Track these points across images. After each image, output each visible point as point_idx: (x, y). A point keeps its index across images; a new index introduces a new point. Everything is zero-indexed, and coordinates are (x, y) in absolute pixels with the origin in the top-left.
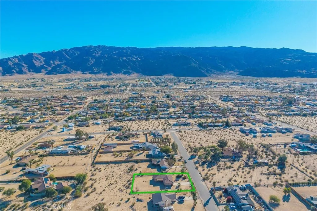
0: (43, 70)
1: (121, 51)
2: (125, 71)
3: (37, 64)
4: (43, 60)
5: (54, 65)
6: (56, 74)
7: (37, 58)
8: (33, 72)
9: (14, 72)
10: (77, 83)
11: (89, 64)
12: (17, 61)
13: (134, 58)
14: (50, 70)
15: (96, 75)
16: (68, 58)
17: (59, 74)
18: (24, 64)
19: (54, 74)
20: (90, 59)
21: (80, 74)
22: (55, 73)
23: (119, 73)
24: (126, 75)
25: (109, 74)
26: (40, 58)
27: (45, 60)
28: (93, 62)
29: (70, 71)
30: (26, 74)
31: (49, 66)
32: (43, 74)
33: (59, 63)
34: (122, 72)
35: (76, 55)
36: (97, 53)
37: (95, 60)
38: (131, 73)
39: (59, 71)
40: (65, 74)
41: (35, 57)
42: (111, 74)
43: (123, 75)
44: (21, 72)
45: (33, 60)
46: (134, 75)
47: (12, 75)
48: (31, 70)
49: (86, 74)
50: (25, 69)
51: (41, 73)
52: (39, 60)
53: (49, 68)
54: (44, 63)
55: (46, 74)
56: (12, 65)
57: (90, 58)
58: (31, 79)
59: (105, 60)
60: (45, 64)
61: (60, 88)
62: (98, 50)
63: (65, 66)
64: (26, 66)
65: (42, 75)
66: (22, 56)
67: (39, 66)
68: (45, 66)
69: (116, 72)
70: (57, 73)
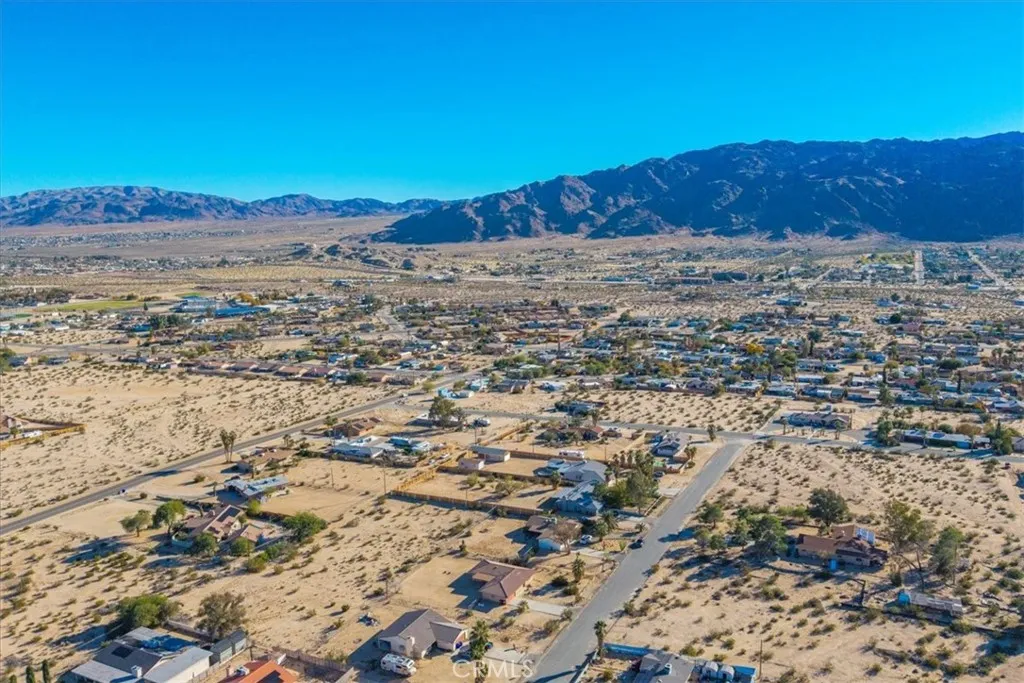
0: (582, 226)
1: (837, 157)
2: (836, 223)
3: (571, 206)
4: (588, 197)
5: (615, 210)
6: (614, 237)
7: (573, 190)
8: (557, 229)
9: (508, 230)
10: (654, 265)
11: (720, 205)
12: (522, 201)
13: (881, 178)
14: (603, 225)
15: (733, 239)
16: (661, 187)
17: (624, 236)
18: (536, 209)
19: (608, 236)
20: (727, 189)
21: (686, 236)
22: (612, 234)
23: (813, 231)
24: (837, 240)
25: (778, 236)
26: (581, 190)
27: (595, 194)
28: (732, 198)
29: (656, 228)
30: (537, 236)
31: (602, 212)
32: (582, 236)
33: (632, 201)
34: (823, 228)
35: (685, 178)
36: (753, 168)
37: (741, 189)
38: (857, 231)
39: (626, 227)
40: (640, 235)
41: (569, 186)
42: (785, 237)
43: (825, 238)
44: (525, 232)
45: (562, 197)
46: (865, 239)
47: (502, 240)
48: (553, 226)
49: (704, 235)
50: (537, 224)
51: (576, 232)
52: (578, 195)
53: (601, 217)
54: (589, 203)
55: (589, 236)
56: (509, 211)
57: (723, 185)
58: (541, 251)
59: (772, 190)
60: (591, 209)
61: (595, 278)
62: (759, 157)
63: (646, 213)
64: (542, 212)
65: (575, 240)
66: (535, 185)
67: (577, 212)
68: (591, 213)
69: (805, 227)
70: (619, 233)
